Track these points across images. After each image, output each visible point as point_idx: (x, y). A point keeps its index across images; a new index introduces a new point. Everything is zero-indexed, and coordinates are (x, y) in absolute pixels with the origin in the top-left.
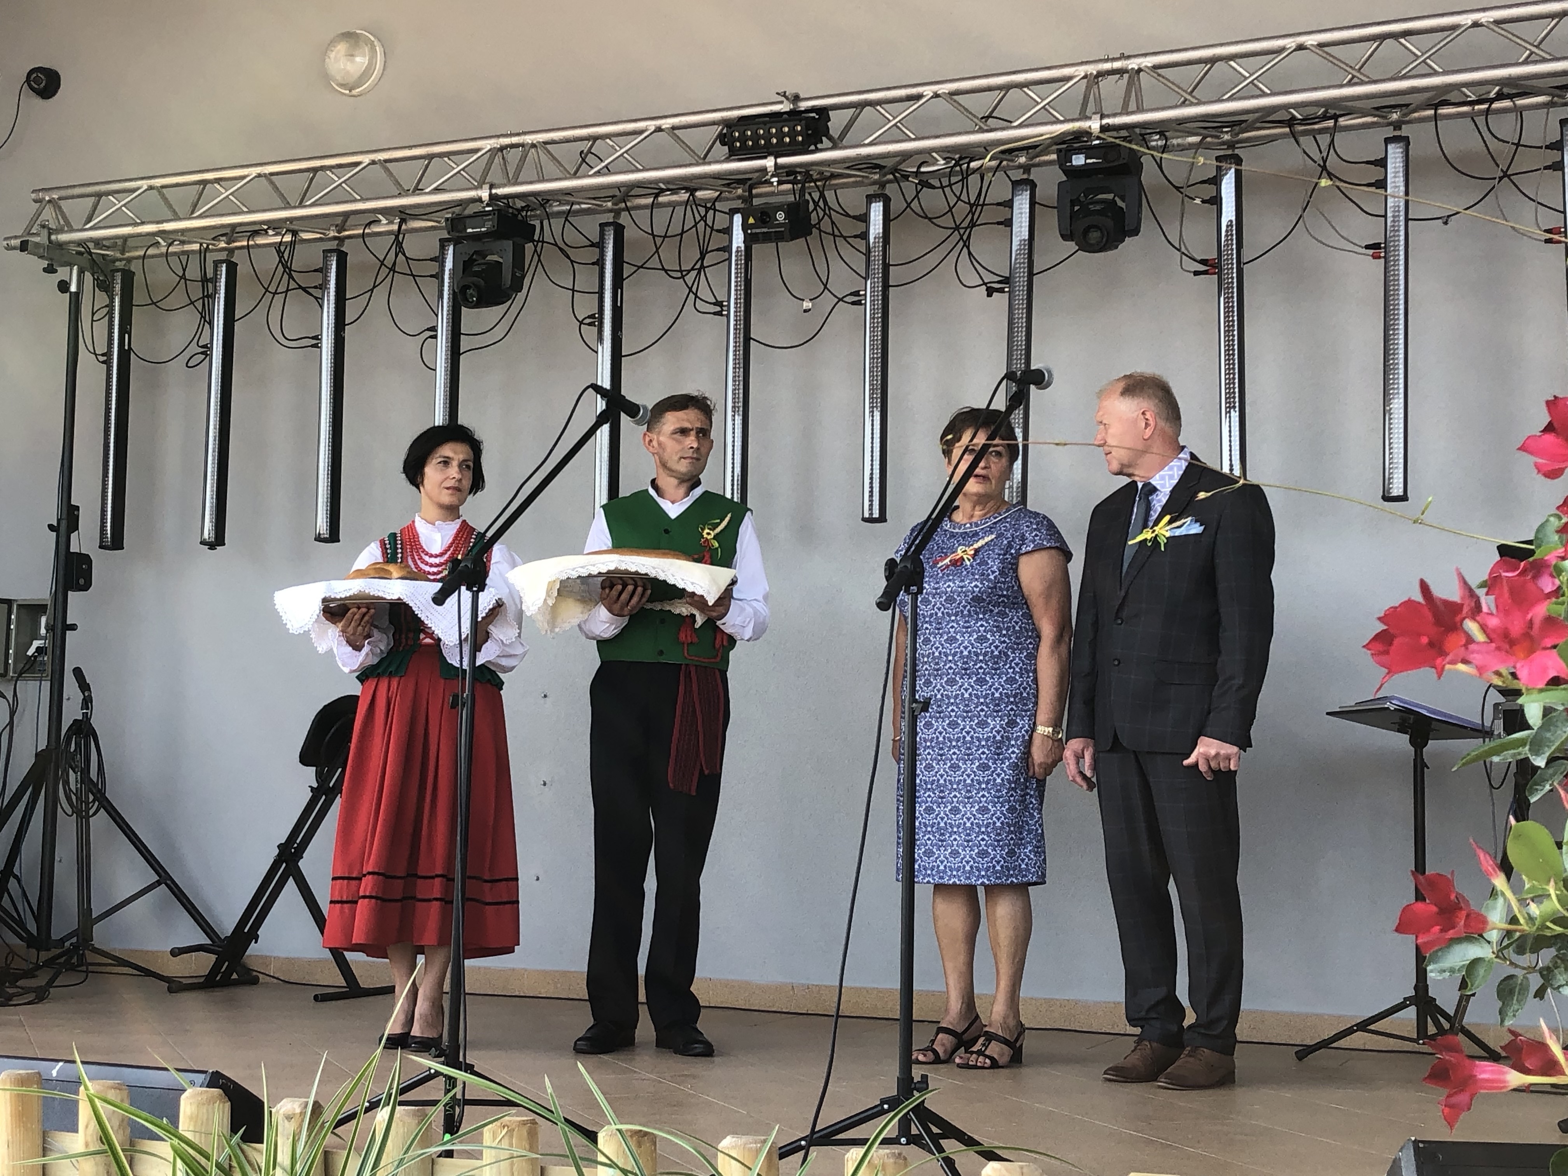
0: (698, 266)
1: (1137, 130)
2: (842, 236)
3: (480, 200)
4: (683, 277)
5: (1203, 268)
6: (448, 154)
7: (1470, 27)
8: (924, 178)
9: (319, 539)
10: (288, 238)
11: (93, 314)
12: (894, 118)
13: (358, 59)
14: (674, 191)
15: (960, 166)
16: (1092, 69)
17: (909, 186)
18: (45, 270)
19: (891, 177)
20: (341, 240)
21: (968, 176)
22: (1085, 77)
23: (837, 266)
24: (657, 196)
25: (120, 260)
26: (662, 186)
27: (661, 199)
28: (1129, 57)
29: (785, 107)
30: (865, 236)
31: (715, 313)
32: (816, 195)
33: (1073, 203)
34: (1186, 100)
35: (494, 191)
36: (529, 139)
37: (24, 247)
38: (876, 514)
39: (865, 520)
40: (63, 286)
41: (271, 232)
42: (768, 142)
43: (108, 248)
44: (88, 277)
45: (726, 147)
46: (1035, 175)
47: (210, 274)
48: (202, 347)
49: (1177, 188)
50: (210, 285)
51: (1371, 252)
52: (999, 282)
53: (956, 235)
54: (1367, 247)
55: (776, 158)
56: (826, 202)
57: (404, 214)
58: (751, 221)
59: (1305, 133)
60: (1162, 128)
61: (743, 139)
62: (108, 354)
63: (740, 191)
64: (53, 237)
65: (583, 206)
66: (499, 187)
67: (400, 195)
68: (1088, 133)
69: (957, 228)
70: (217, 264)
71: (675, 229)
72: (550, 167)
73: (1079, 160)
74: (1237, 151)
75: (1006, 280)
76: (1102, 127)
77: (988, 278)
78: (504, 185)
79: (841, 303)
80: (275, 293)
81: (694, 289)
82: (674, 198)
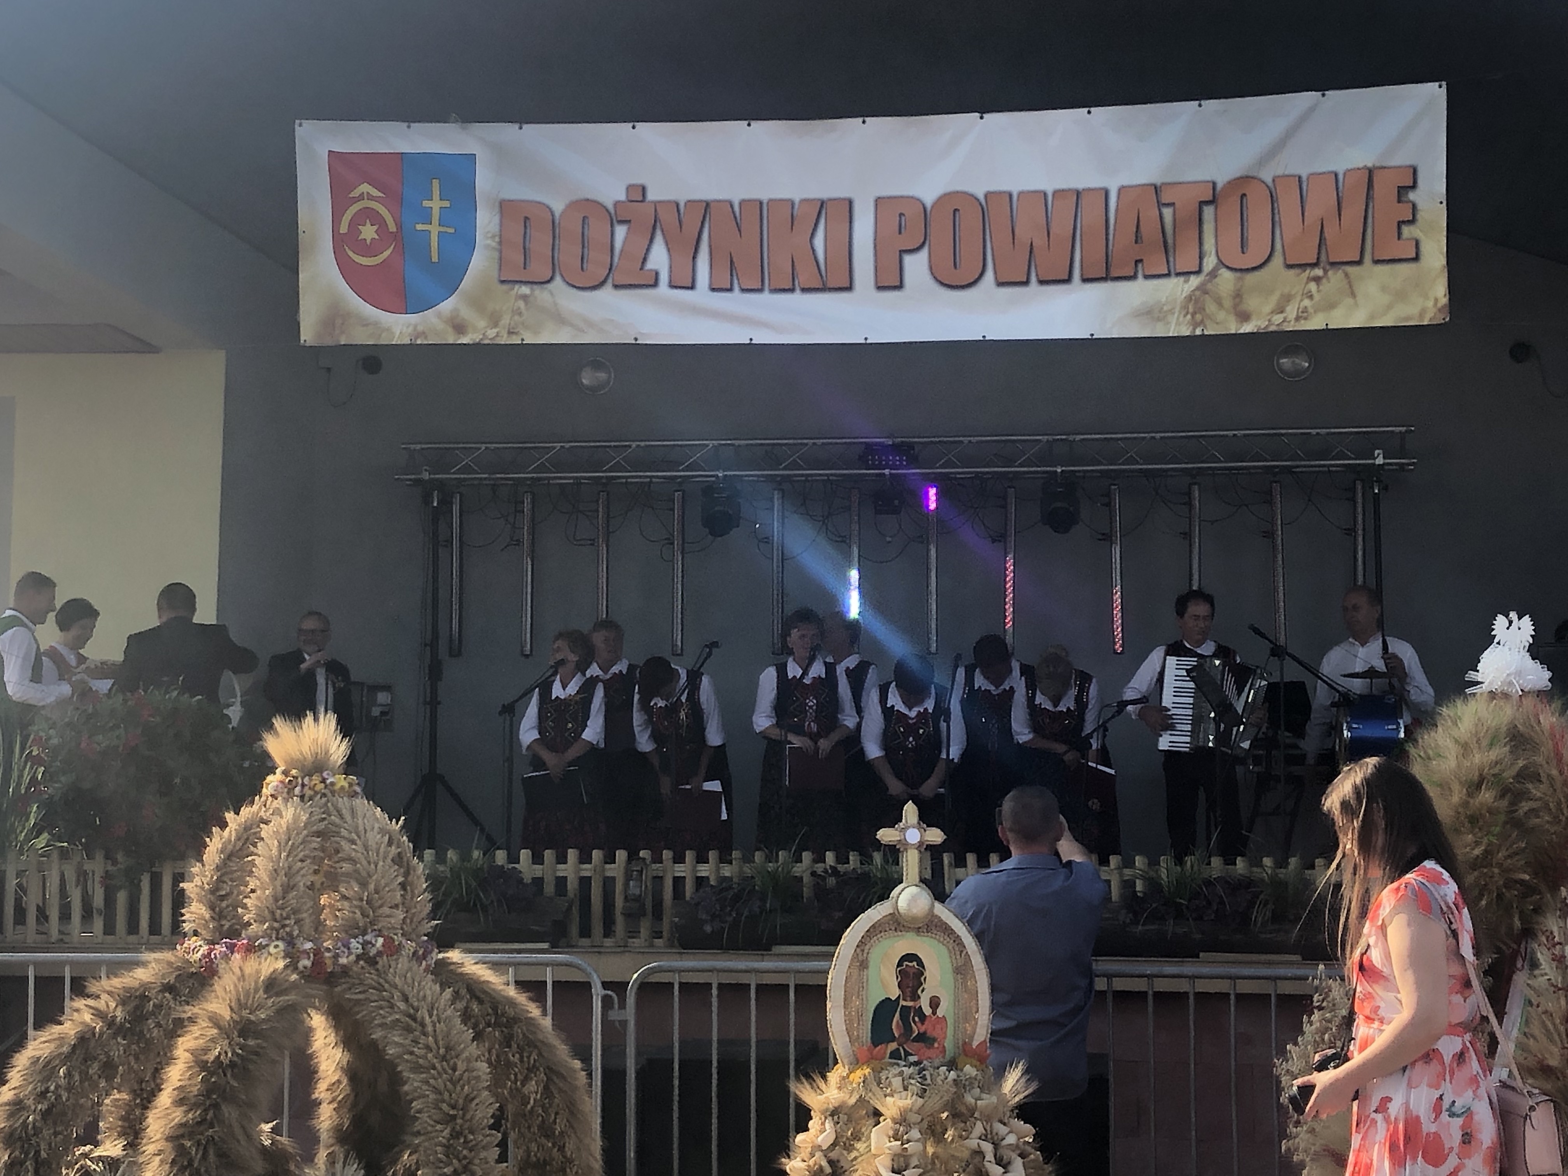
0: (828, 514)
3: (716, 476)
5: (1100, 537)
10: (572, 481)
12: (949, 453)
13: (600, 375)
16: (1050, 438)
19: (939, 478)
20: (606, 485)
22: (1048, 441)
28: (1069, 435)
29: (887, 441)
42: (887, 462)
45: (854, 463)
46: (1015, 483)
48: (515, 541)
49: (1090, 498)
50: (521, 505)
51: (1183, 536)
52: (998, 536)
54: (1181, 533)
55: (889, 470)
58: (880, 503)
59: (1151, 476)
61: (873, 460)
64: (432, 476)
66: (728, 471)
68: (1056, 472)
69: (974, 507)
70: (526, 494)
74: (1117, 482)
75: (1002, 536)
76: (1062, 470)
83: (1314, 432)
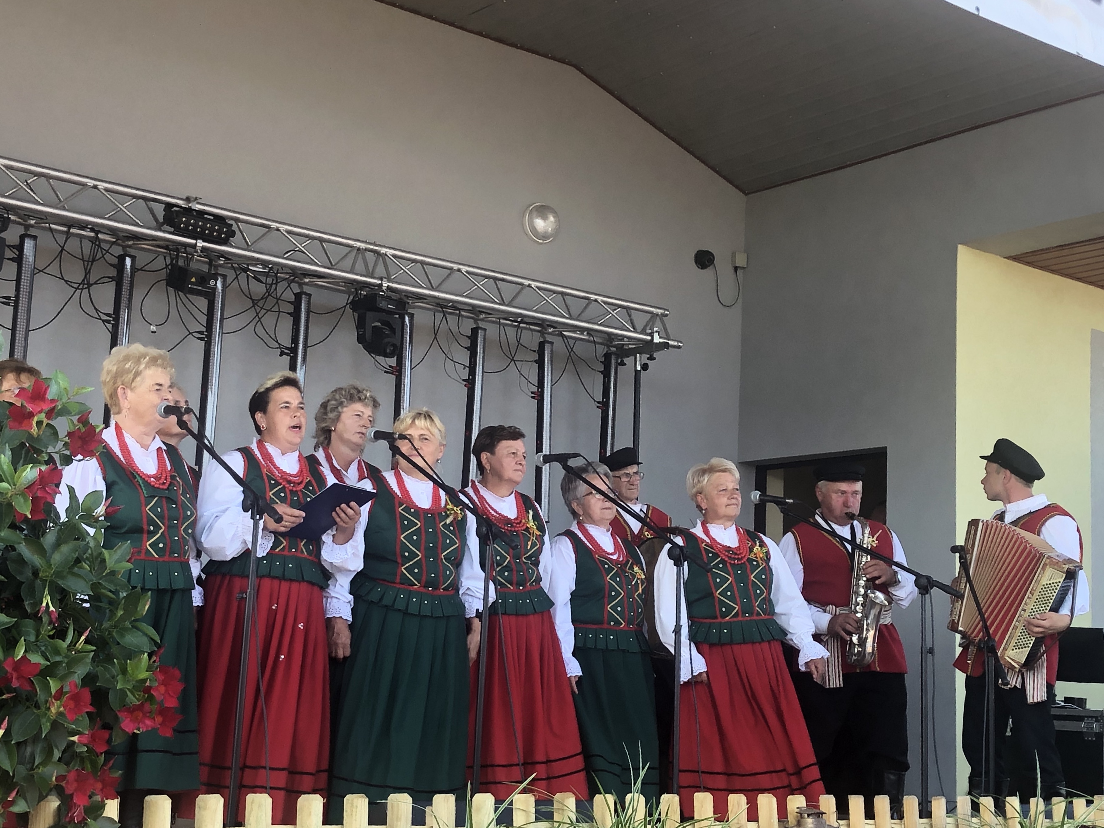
5: (390, 370)
8: (255, 274)
15: (274, 273)
22: (358, 248)
24: (70, 227)
27: (72, 230)
42: (202, 230)
51: (464, 383)
52: (287, 349)
54: (464, 380)
55: (205, 242)
58: (193, 280)
61: (187, 223)
75: (290, 349)
76: (387, 286)
79: (190, 335)
83: (593, 297)
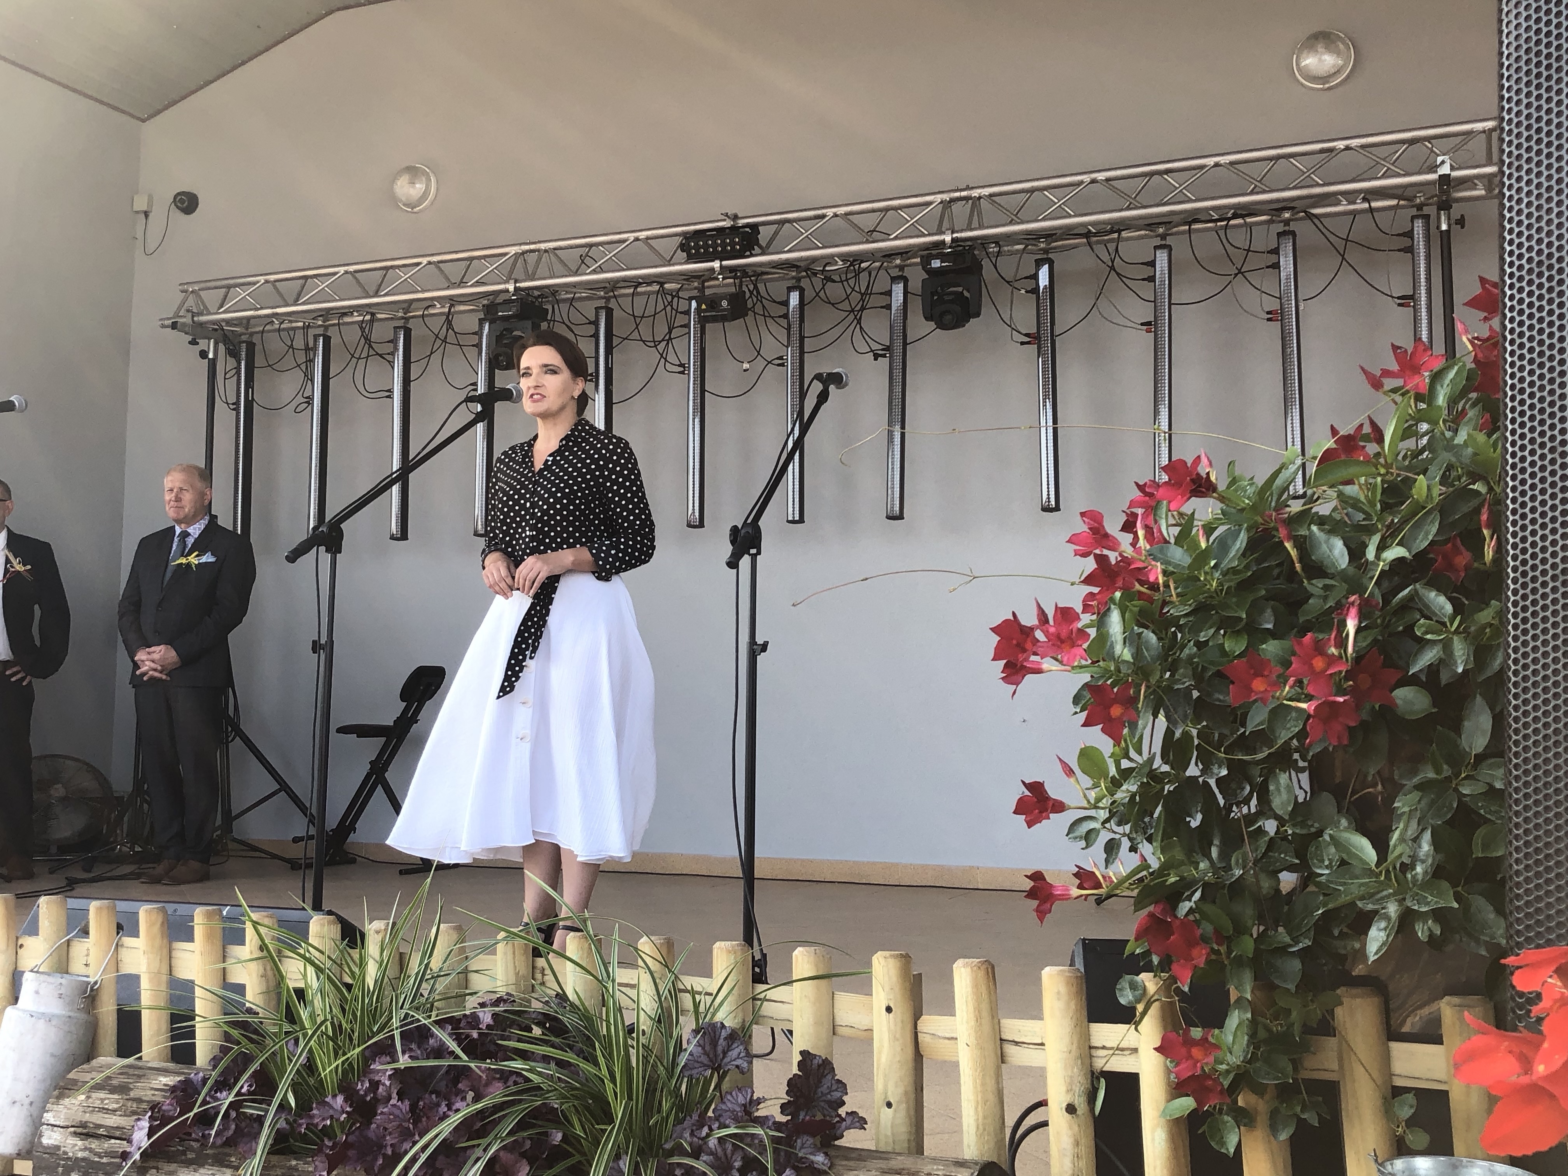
0: (667, 338)
1: (979, 241)
2: (770, 316)
3: (507, 291)
4: (656, 346)
5: (1027, 339)
6: (485, 257)
7: (1213, 167)
8: (828, 274)
9: (393, 538)
10: (368, 317)
11: (225, 374)
12: (806, 232)
13: (417, 186)
14: (649, 284)
15: (854, 266)
16: (946, 197)
17: (818, 281)
18: (190, 343)
19: (804, 274)
20: (407, 319)
21: (859, 273)
22: (941, 202)
23: (767, 338)
24: (636, 287)
25: (245, 334)
26: (641, 280)
27: (639, 289)
28: (973, 188)
29: (727, 224)
30: (786, 316)
31: (679, 373)
32: (751, 287)
33: (933, 294)
34: (1012, 220)
35: (518, 285)
36: (543, 246)
37: (174, 326)
38: (797, 518)
39: (788, 521)
40: (203, 354)
41: (355, 314)
42: (715, 249)
43: (236, 325)
44: (221, 347)
45: (685, 254)
46: (907, 272)
47: (311, 345)
48: (306, 398)
49: (1008, 282)
50: (311, 353)
51: (1145, 327)
52: (882, 350)
53: (852, 316)
54: (1142, 324)
55: (721, 261)
56: (758, 292)
57: (453, 301)
58: (704, 307)
59: (1098, 242)
60: (997, 240)
61: (697, 247)
62: (237, 403)
63: (696, 284)
64: (195, 319)
65: (583, 295)
66: (521, 282)
67: (448, 288)
68: (943, 242)
69: (853, 311)
70: (316, 337)
71: (650, 311)
72: (558, 267)
73: (936, 264)
74: (1050, 256)
75: (888, 349)
76: (952, 239)
77: (875, 346)
78: (525, 281)
79: (769, 364)
80: (359, 359)
81: (664, 356)
82: (649, 288)
83: (1341, 145)
